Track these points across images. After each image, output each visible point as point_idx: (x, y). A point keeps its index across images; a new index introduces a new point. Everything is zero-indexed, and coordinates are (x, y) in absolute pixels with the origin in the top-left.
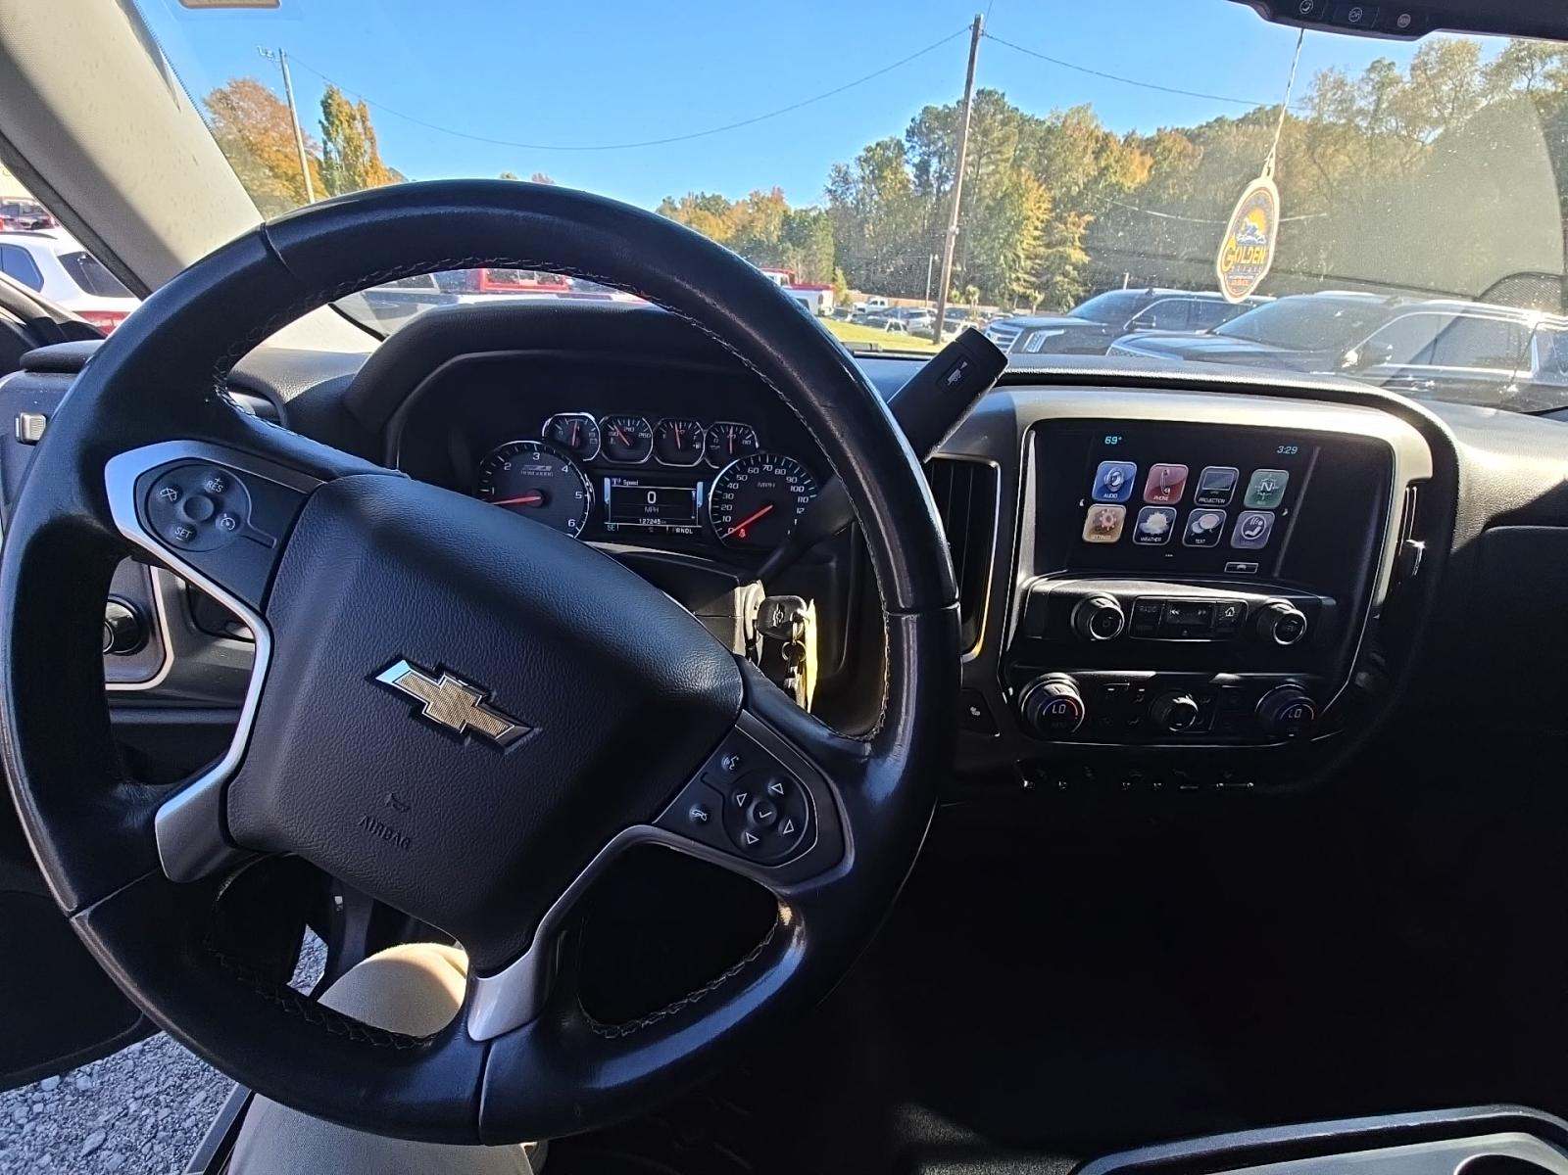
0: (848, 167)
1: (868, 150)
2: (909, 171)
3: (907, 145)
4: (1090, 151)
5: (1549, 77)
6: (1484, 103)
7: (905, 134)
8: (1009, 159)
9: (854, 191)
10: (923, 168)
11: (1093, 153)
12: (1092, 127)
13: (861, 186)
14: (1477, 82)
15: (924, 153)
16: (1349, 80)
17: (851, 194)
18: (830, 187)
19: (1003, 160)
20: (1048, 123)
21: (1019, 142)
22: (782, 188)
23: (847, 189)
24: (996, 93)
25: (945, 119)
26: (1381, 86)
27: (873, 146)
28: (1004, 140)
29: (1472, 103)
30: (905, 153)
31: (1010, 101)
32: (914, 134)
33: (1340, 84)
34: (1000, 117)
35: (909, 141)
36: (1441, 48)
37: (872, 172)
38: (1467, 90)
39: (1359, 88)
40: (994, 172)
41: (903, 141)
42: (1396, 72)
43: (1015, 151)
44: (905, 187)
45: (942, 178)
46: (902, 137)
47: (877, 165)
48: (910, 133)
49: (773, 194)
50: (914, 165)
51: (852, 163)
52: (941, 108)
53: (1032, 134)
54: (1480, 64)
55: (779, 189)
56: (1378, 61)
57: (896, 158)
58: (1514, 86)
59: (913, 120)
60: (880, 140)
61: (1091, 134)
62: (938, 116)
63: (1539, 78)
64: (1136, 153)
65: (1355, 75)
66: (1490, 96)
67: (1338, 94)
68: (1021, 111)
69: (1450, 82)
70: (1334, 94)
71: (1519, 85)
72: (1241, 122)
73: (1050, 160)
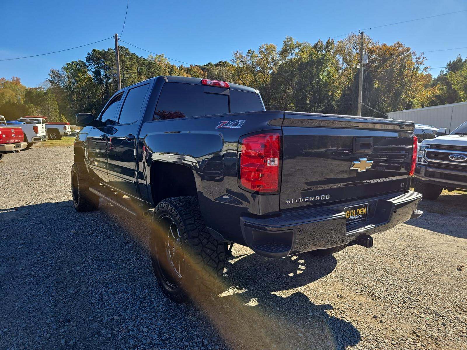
0: (59, 71)
1: (68, 64)
2: (91, 74)
3: (88, 64)
4: (167, 71)
5: (296, 54)
6: (281, 63)
7: (86, 59)
8: (135, 72)
9: (63, 81)
10: (97, 73)
11: (169, 72)
12: (166, 63)
13: (67, 79)
14: (278, 57)
15: (96, 67)
16: (243, 56)
17: (63, 83)
18: (50, 79)
19: (133, 73)
20: (149, 60)
21: (138, 66)
22: (18, 77)
23: (60, 80)
24: (125, 48)
25: (104, 55)
26: (252, 58)
27: (71, 63)
28: (132, 65)
29: (278, 63)
30: (87, 67)
31: (131, 51)
32: (90, 59)
33: (241, 57)
34: (128, 57)
35: (88, 62)
36: (266, 47)
37: (72, 74)
38: (275, 59)
39: (246, 58)
40: (130, 77)
41: (85, 62)
42: (255, 54)
43: (137, 69)
44: (90, 81)
45: (107, 78)
46: (85, 60)
47: (74, 70)
48: (88, 59)
49: (13, 80)
50: (92, 72)
51: (61, 70)
52: (101, 50)
53: (143, 64)
54: (277, 51)
55: (16, 78)
56: (250, 50)
57: (83, 68)
58: (287, 58)
59: (88, 54)
60: (73, 61)
61: (166, 65)
62: (100, 53)
63: (294, 55)
64: (185, 73)
65: (244, 54)
66: (282, 61)
67: (241, 59)
68: (136, 55)
69: (270, 57)
70: (240, 59)
71: (288, 57)
72: (216, 65)
73: (152, 74)
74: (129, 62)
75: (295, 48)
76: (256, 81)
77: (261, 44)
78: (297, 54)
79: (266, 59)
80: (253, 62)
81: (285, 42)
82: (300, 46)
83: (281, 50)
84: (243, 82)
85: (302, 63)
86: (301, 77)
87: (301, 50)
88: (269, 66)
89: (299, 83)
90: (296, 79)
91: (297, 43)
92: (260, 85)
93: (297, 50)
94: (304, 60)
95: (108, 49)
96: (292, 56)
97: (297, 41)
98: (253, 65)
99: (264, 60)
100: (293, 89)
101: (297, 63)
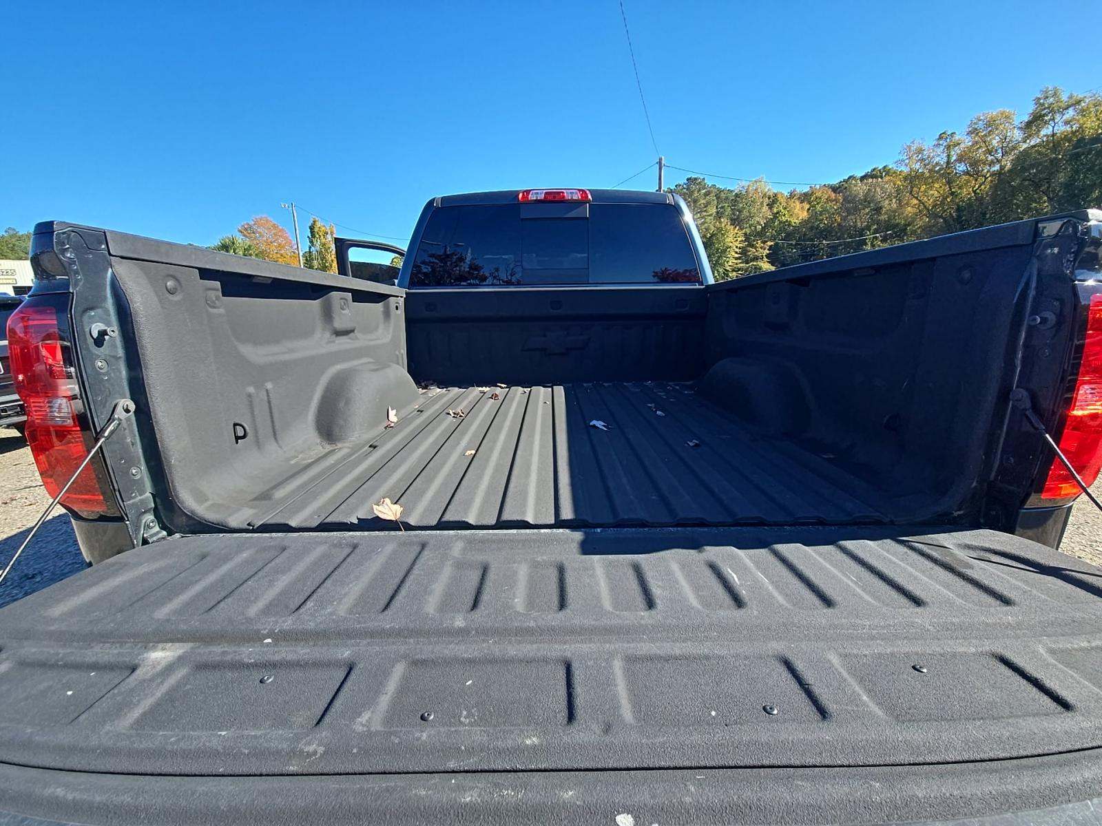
4: (765, 204)
5: (1067, 123)
6: (1025, 146)
8: (712, 214)
11: (768, 205)
12: (766, 191)
14: (1017, 135)
16: (926, 147)
19: (708, 216)
20: (736, 191)
21: (718, 204)
24: (699, 178)
26: (949, 148)
28: (708, 204)
29: (1015, 148)
31: (709, 182)
33: (920, 151)
34: (703, 191)
36: (986, 118)
38: (1010, 140)
39: (933, 151)
42: (957, 138)
43: (716, 208)
53: (727, 198)
56: (944, 133)
58: (1043, 133)
61: (766, 194)
63: (1060, 124)
64: (798, 202)
65: (928, 143)
66: (1028, 141)
67: (920, 156)
68: (718, 186)
69: (997, 138)
70: (918, 156)
71: (1046, 131)
72: (862, 178)
73: (740, 212)
74: (704, 199)
75: (1067, 109)
76: (952, 193)
77: (974, 115)
78: (1071, 121)
79: (983, 145)
80: (948, 156)
81: (1039, 99)
82: (1079, 102)
83: (1026, 118)
84: (920, 201)
85: (1083, 139)
86: (1077, 172)
87: (1083, 110)
88: (990, 158)
89: (1068, 186)
90: (1062, 177)
91: (1071, 97)
92: (963, 201)
93: (1070, 113)
94: (1088, 133)
95: (676, 186)
96: (1059, 127)
97: (1071, 94)
98: (948, 162)
99: (981, 147)
100: (1050, 199)
101: (1069, 141)
